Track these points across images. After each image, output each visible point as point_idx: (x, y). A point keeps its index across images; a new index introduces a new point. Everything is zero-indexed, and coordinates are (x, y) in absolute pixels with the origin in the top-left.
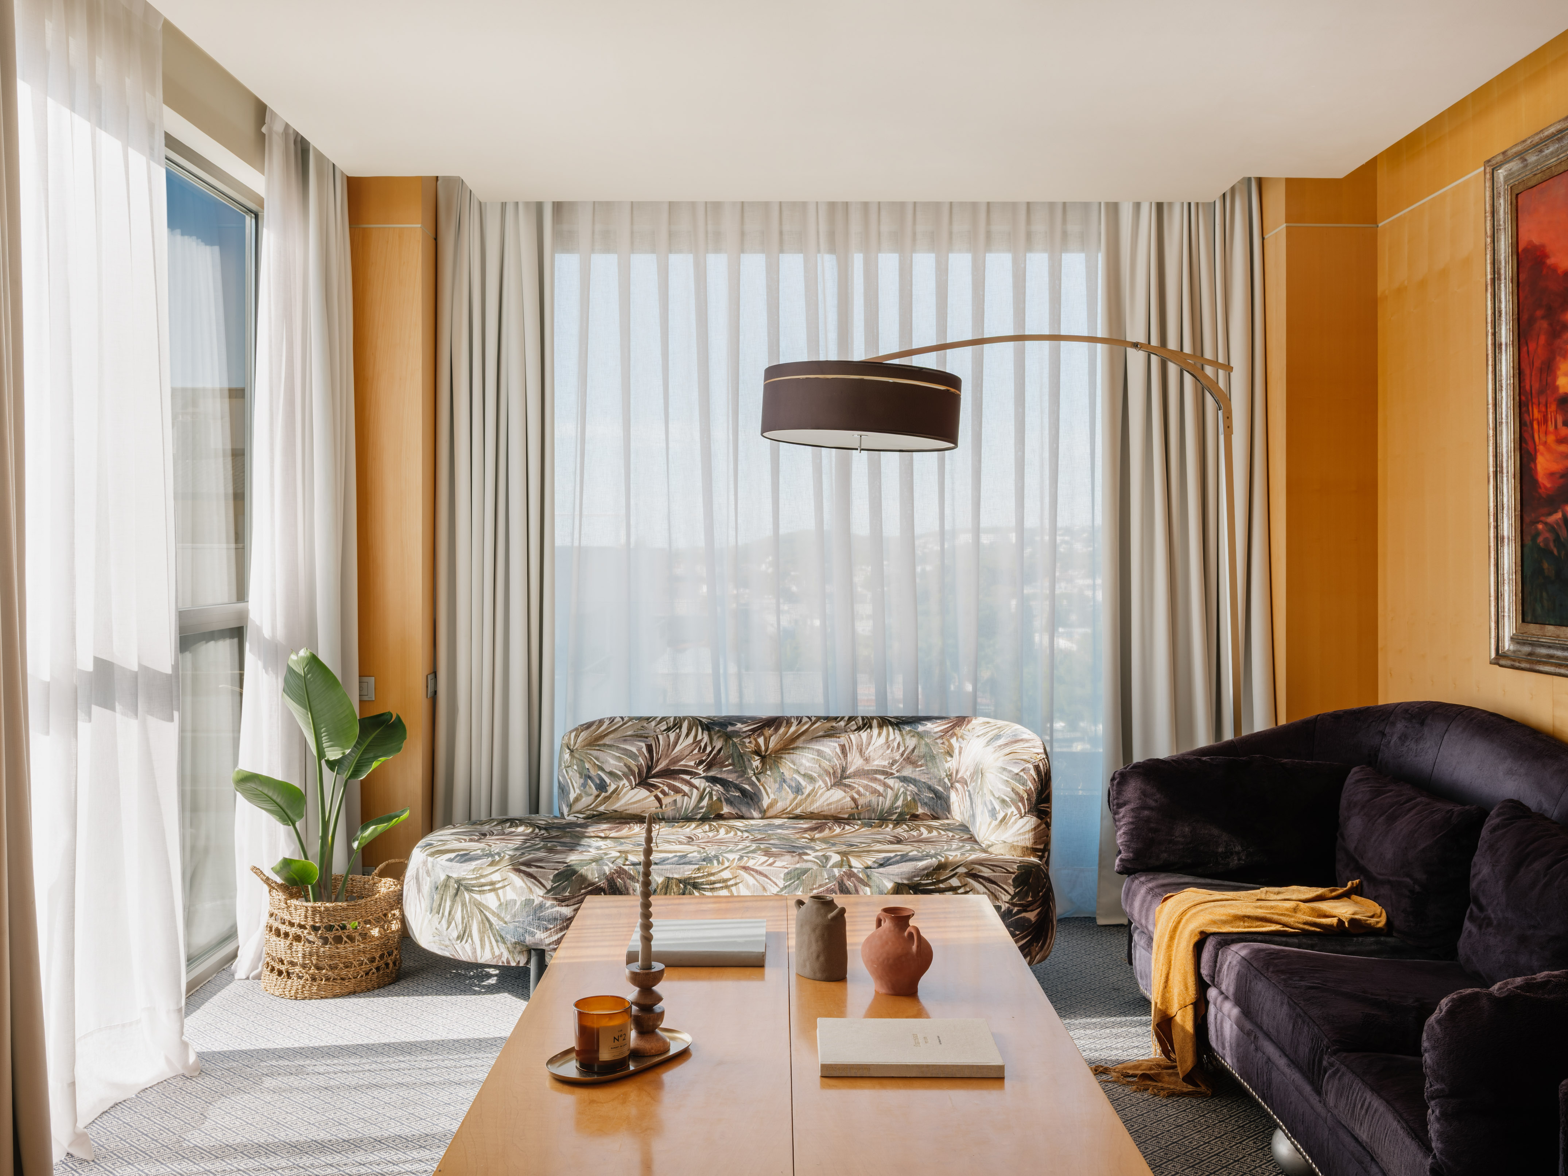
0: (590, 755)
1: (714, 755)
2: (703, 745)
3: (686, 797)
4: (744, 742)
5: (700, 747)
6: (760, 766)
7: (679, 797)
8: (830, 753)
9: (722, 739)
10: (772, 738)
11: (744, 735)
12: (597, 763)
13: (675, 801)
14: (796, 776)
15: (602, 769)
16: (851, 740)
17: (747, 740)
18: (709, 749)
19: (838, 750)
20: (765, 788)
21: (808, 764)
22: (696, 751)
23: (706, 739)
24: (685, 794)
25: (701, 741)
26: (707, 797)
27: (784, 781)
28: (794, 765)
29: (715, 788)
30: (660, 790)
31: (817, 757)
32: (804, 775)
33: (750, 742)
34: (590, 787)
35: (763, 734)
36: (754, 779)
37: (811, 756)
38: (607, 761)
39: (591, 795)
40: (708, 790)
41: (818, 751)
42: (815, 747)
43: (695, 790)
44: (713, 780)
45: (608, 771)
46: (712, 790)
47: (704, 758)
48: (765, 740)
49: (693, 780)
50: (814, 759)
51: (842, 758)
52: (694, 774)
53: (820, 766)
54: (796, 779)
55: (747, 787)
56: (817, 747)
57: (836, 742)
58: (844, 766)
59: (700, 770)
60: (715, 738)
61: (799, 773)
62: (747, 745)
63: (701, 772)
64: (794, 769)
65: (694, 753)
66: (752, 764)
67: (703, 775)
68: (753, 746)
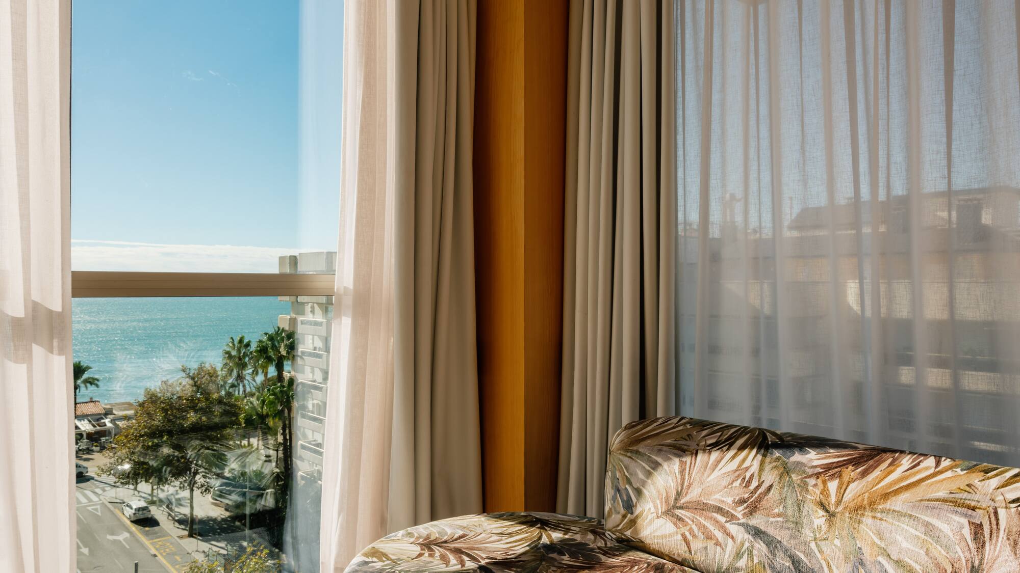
0: (622, 461)
1: (761, 494)
2: (748, 475)
3: (718, 547)
4: (806, 484)
5: (744, 479)
6: (824, 528)
7: (710, 544)
8: (950, 534)
9: (776, 472)
10: (852, 486)
11: (810, 471)
12: (626, 474)
13: (706, 548)
14: (882, 560)
15: (630, 483)
16: (997, 519)
17: (812, 481)
18: (755, 484)
19: (967, 532)
20: (829, 565)
21: (905, 545)
22: (737, 483)
23: (755, 467)
24: (717, 544)
25: (747, 469)
26: (745, 556)
27: (862, 563)
28: (881, 539)
29: (757, 545)
30: (688, 528)
31: (923, 536)
32: (898, 562)
33: (815, 485)
34: (618, 503)
35: (840, 476)
36: (813, 545)
37: (913, 531)
38: (636, 474)
39: (619, 513)
40: (747, 545)
41: (927, 524)
42: (923, 517)
43: (730, 540)
44: (758, 533)
45: (635, 487)
46: (753, 547)
47: (746, 496)
48: (839, 487)
49: (728, 525)
50: (918, 538)
51: (974, 551)
52: (731, 517)
53: (927, 553)
54: (881, 565)
55: (802, 556)
56: (927, 519)
57: (966, 516)
58: (976, 564)
59: (739, 512)
60: (768, 467)
61: (888, 556)
62: (810, 488)
63: (740, 516)
64: (880, 548)
65: (734, 485)
66: (812, 523)
67: (742, 521)
68: (818, 492)
